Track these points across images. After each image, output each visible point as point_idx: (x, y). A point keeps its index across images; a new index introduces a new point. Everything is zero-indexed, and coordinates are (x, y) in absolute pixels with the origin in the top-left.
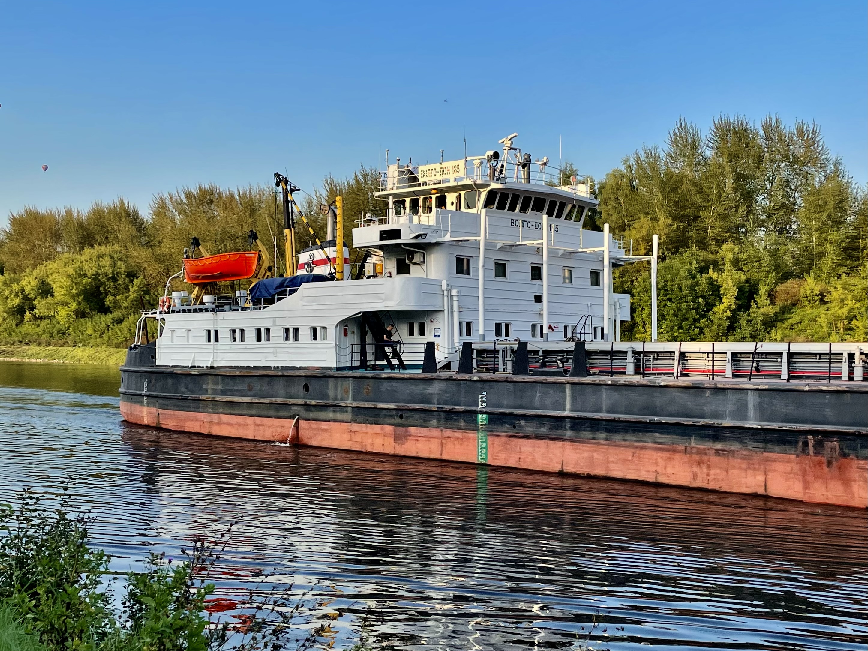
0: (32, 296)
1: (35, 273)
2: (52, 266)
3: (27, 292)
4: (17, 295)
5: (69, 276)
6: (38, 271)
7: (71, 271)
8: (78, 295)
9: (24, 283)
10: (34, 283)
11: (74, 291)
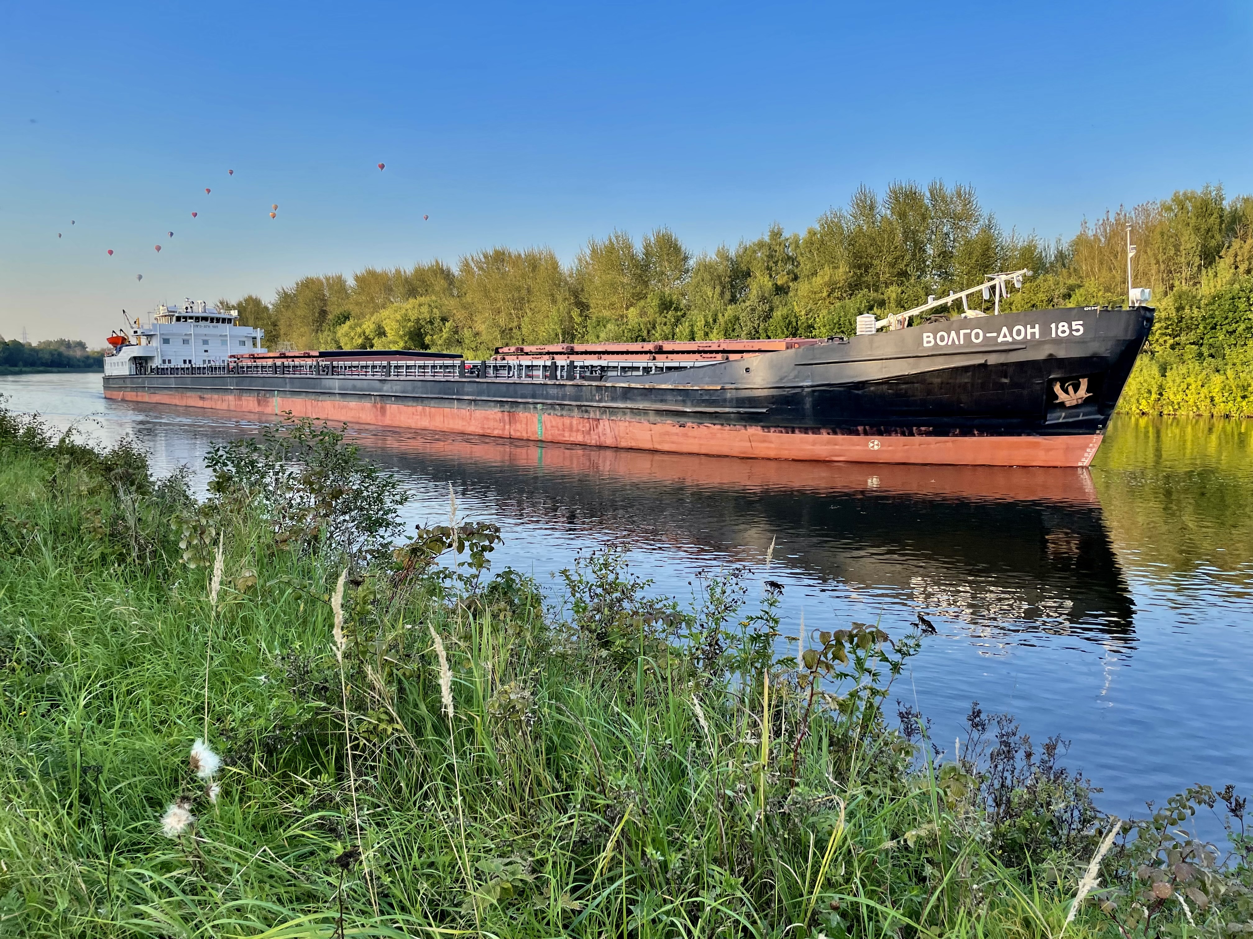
0: (371, 337)
1: (373, 319)
2: (384, 313)
3: (367, 334)
4: (360, 336)
5: (397, 321)
6: (375, 317)
7: (399, 317)
8: (405, 335)
9: (364, 326)
10: (372, 326)
11: (401, 333)
